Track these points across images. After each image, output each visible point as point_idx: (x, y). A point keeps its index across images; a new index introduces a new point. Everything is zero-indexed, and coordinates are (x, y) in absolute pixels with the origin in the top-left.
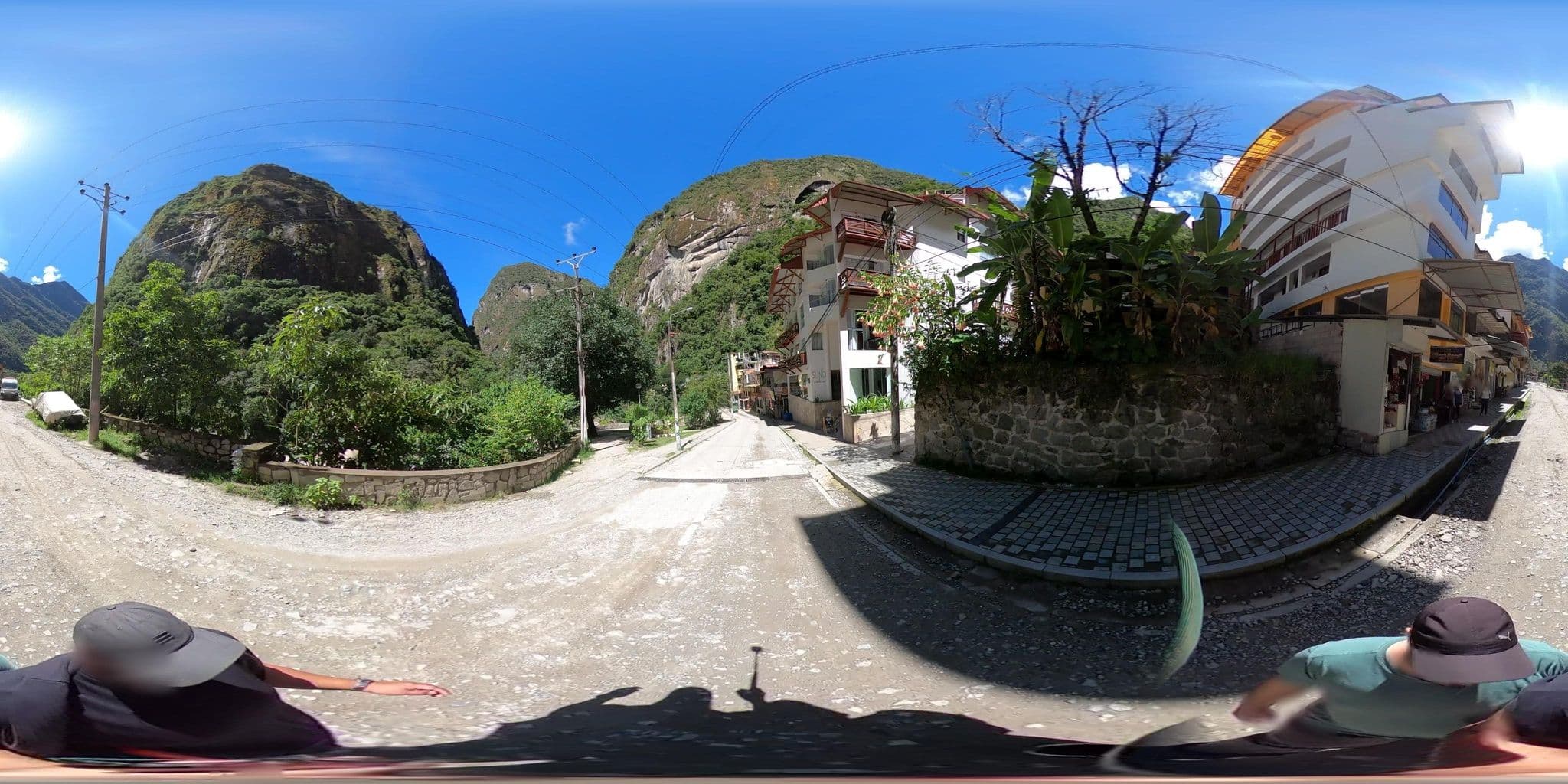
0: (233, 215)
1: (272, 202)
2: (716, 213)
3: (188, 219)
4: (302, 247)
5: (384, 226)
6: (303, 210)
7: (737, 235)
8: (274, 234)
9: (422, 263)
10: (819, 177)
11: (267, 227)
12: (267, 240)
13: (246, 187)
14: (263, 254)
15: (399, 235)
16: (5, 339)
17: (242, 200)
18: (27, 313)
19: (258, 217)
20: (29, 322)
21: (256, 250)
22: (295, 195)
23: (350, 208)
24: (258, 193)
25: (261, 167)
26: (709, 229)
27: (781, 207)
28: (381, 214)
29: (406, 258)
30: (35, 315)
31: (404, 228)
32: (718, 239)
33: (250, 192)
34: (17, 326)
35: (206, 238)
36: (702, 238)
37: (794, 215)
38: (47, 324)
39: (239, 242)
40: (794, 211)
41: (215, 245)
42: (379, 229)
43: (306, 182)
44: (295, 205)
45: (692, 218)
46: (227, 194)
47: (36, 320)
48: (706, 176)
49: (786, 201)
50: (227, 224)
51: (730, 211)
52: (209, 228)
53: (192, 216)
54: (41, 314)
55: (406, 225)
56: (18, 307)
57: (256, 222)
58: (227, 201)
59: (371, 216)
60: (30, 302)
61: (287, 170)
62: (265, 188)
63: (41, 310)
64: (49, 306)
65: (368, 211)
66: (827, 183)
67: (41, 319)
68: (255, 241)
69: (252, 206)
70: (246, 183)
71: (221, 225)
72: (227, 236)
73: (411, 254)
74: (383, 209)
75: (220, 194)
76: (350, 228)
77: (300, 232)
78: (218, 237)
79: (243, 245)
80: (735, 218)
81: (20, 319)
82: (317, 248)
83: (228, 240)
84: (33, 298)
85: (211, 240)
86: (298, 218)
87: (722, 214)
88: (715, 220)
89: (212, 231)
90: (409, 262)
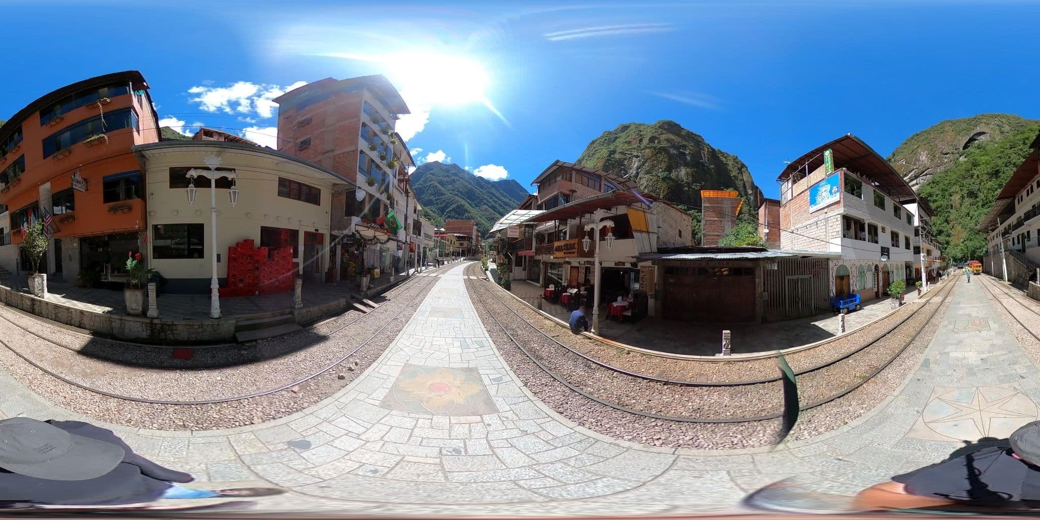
0: (650, 158)
1: (673, 151)
2: (916, 159)
3: (623, 157)
4: (688, 184)
5: (730, 167)
6: (688, 158)
7: (926, 175)
8: (673, 175)
9: (750, 192)
10: (978, 130)
11: (669, 169)
12: (670, 178)
13: (657, 138)
14: (668, 189)
15: (739, 173)
16: (480, 219)
17: (655, 148)
18: (491, 201)
19: (664, 161)
20: (493, 207)
21: (664, 185)
22: (684, 147)
23: (713, 153)
24: (664, 144)
25: (665, 123)
26: (912, 171)
27: (953, 153)
28: (729, 158)
29: (741, 189)
30: (496, 202)
31: (742, 167)
32: (916, 177)
33: (659, 142)
34: (486, 210)
35: (634, 172)
36: (908, 177)
37: (961, 158)
38: (504, 208)
39: (655, 178)
40: (960, 156)
41: (640, 178)
42: (727, 169)
43: (691, 136)
44: (684, 154)
45: (904, 163)
46: (645, 141)
47: (497, 206)
48: (915, 133)
49: (956, 149)
50: (647, 164)
51: (924, 158)
52: (636, 165)
53: (625, 154)
54: (500, 202)
55: (743, 166)
56: (485, 197)
57: (664, 165)
58: (646, 148)
59: (724, 159)
60: (493, 194)
61: (678, 126)
62: (668, 140)
63: (500, 200)
64: (505, 196)
65: (722, 156)
66: (984, 133)
67: (501, 206)
68: (664, 179)
69: (661, 153)
70: (656, 135)
71: (644, 164)
72: (648, 172)
73: (745, 187)
74: (731, 155)
75: (641, 140)
76: (713, 170)
77: (687, 174)
78: (642, 172)
79: (657, 181)
80: (926, 162)
81: (488, 205)
82: (696, 186)
83: (648, 175)
84: (493, 191)
85: (637, 174)
86: (686, 165)
87: (919, 161)
88: (915, 164)
89: (638, 168)
90: (743, 194)
